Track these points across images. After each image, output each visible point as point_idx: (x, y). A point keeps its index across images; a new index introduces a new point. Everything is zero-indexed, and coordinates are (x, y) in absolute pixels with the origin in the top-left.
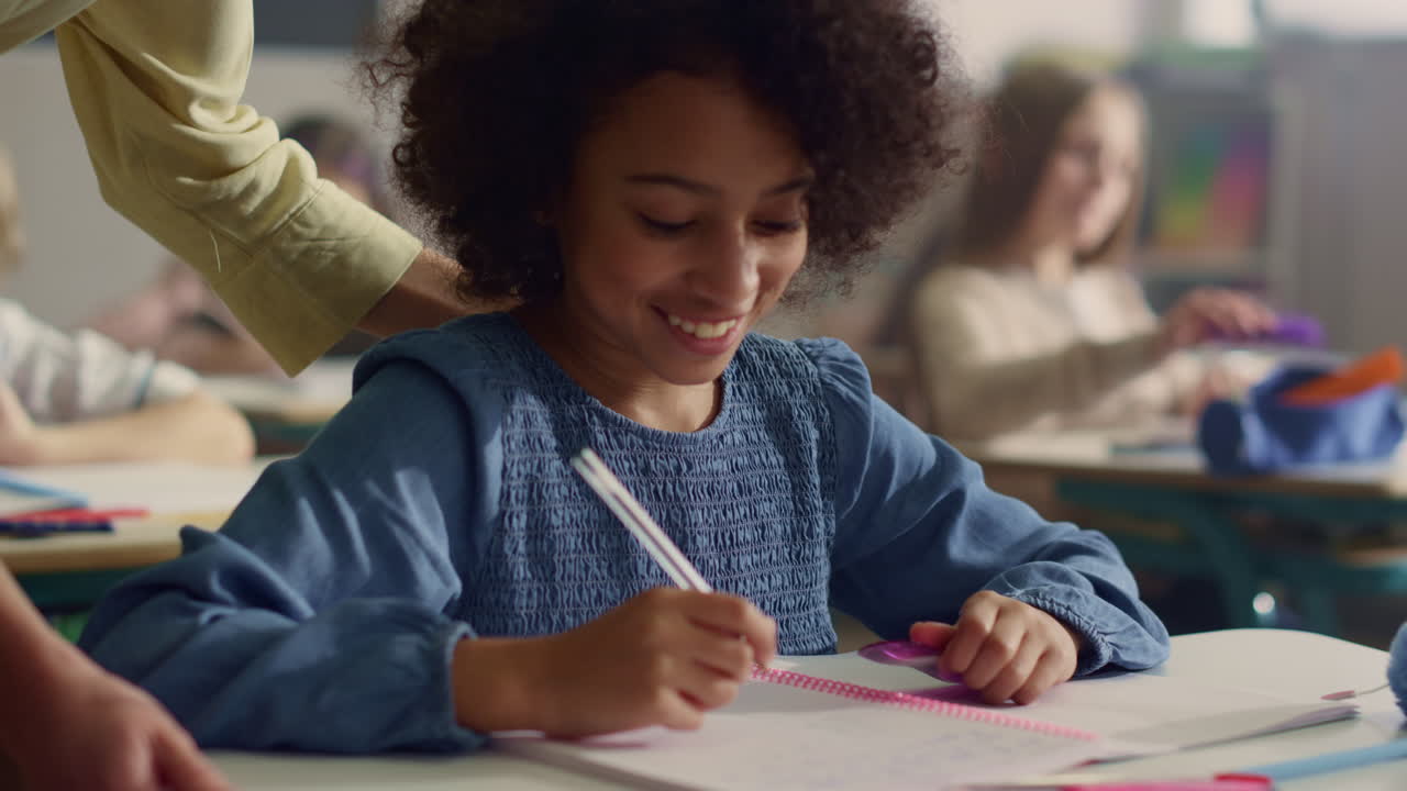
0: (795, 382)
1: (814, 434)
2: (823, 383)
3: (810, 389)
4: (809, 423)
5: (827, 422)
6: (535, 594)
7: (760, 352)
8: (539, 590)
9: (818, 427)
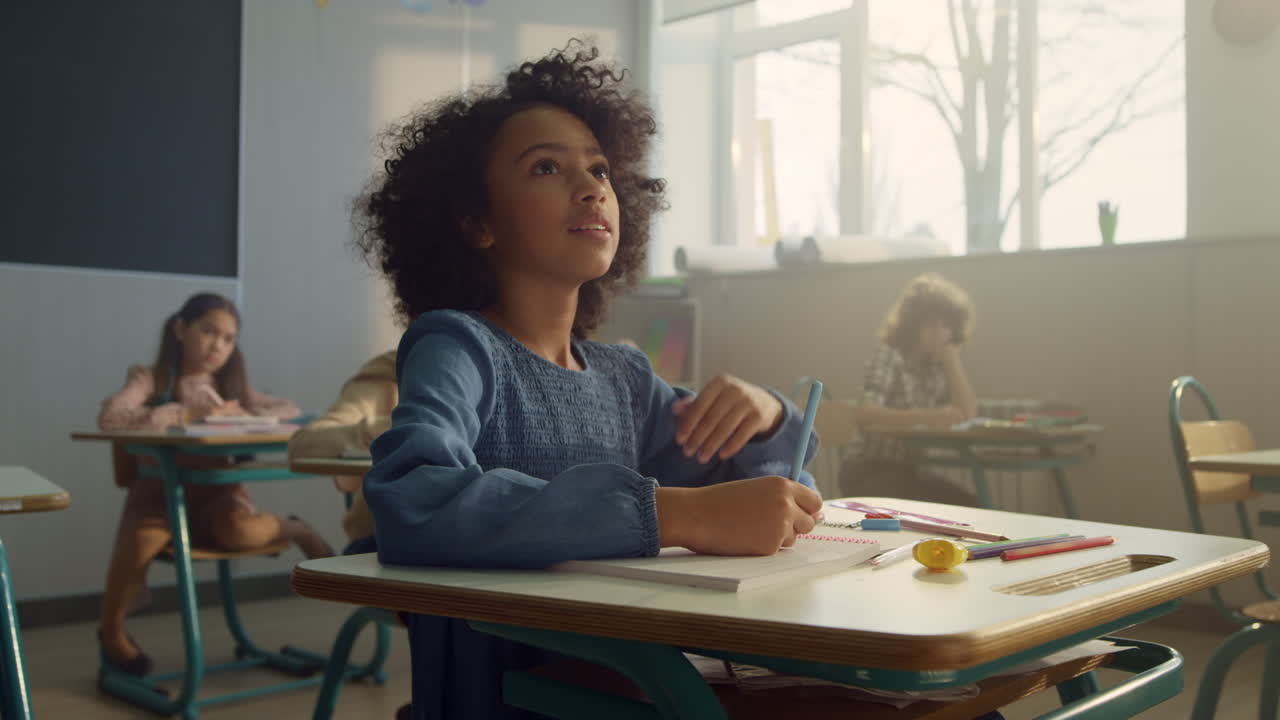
0: (615, 362)
1: (628, 389)
2: (629, 363)
3: (622, 366)
4: (625, 384)
5: (633, 383)
6: (512, 451)
7: (596, 348)
8: (514, 449)
9: (629, 382)
